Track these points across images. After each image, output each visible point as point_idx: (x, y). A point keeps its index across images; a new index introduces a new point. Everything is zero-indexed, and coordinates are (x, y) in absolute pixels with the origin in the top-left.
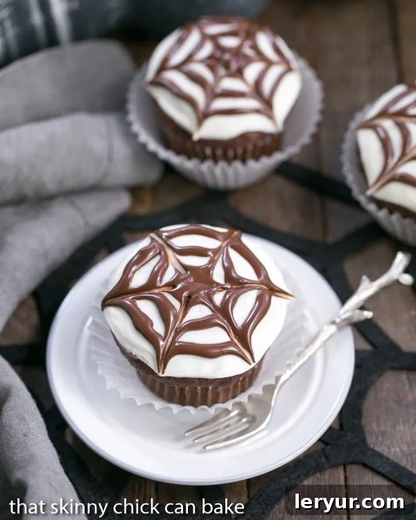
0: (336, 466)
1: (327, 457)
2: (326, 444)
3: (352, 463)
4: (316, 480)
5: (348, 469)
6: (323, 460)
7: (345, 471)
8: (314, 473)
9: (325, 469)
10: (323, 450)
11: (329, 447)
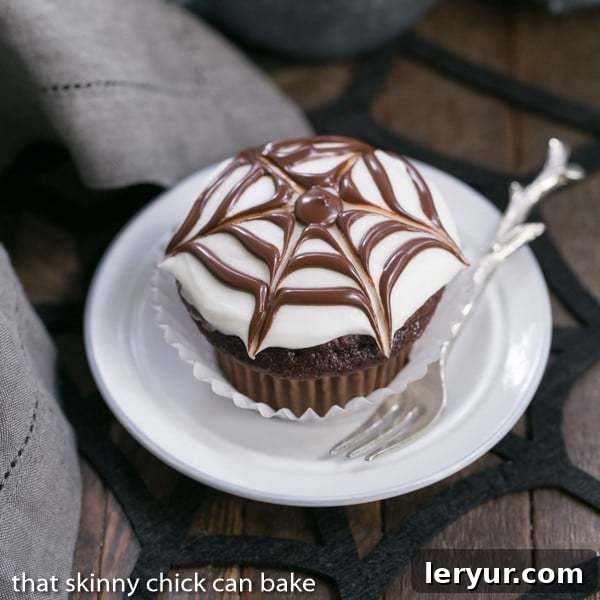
0: (517, 491)
1: (506, 478)
2: (505, 458)
3: (542, 488)
4: (486, 510)
5: (536, 497)
6: (501, 481)
7: (531, 500)
8: (485, 501)
9: (502, 495)
10: (501, 466)
11: (510, 463)
